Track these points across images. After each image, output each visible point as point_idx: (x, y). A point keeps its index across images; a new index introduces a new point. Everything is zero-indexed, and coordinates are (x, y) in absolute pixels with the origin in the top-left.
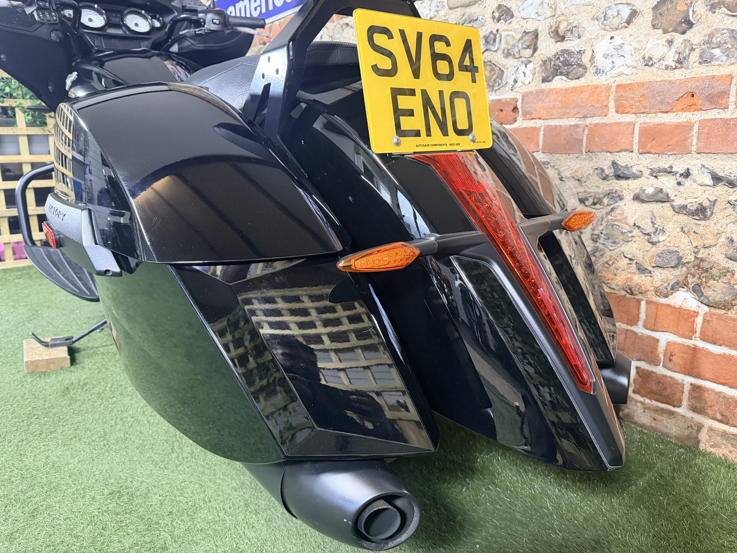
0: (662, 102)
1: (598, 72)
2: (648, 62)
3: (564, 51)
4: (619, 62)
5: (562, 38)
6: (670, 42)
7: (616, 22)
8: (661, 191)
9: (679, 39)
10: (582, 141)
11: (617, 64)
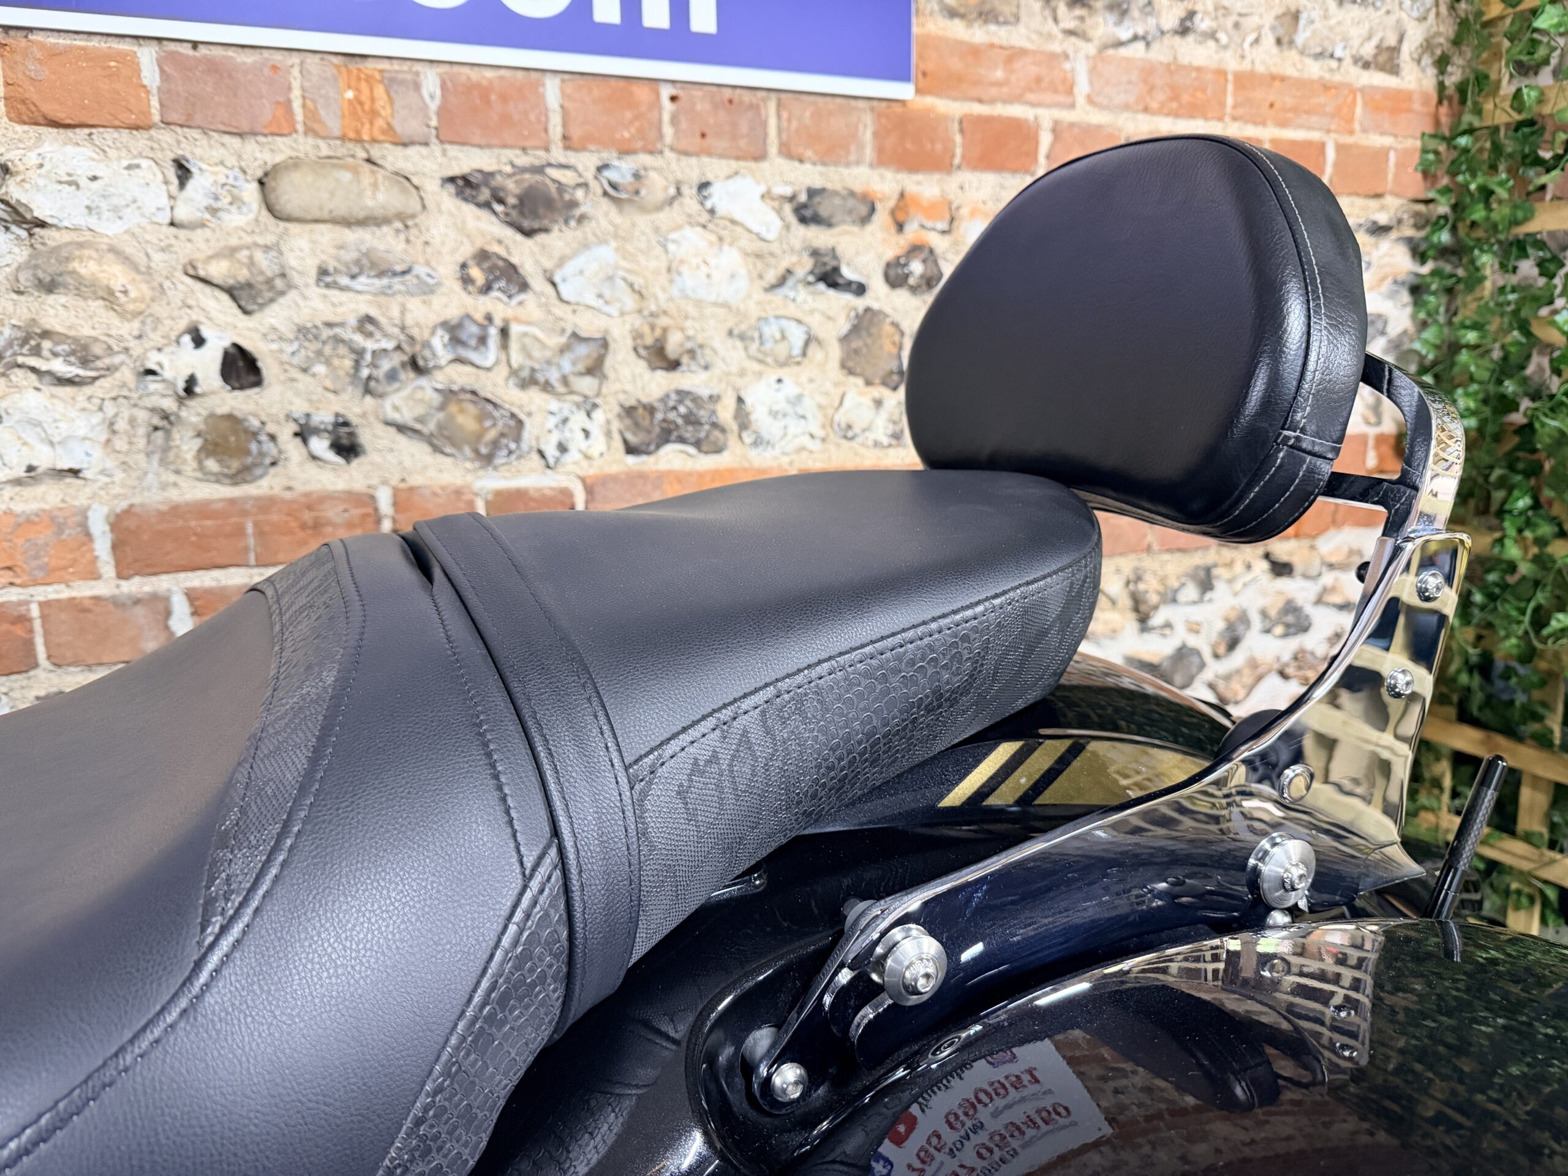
1: (758, 441)
2: (847, 432)
4: (793, 426)
5: (672, 365)
6: (878, 402)
7: (782, 350)
9: (891, 401)
11: (791, 430)
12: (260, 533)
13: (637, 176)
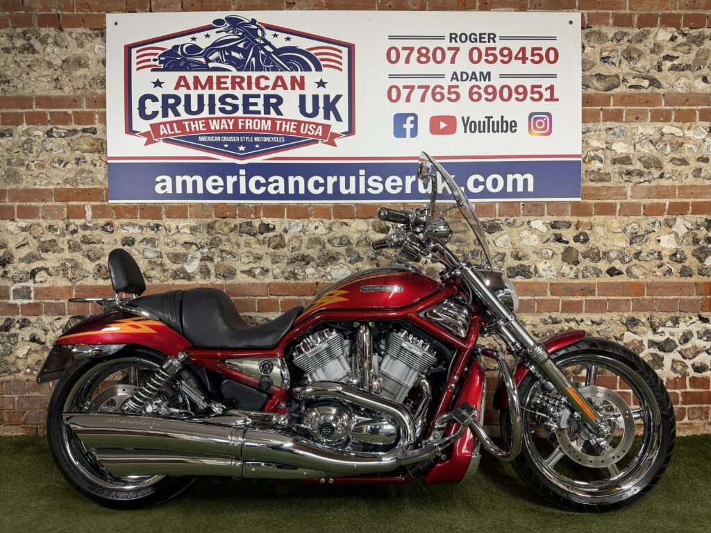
0: (571, 292)
1: (540, 276)
2: (563, 275)
3: (522, 265)
4: (549, 273)
5: (520, 259)
6: (571, 268)
7: (546, 256)
8: (571, 328)
9: (575, 268)
10: (534, 308)
11: (548, 274)
13: (514, 221)
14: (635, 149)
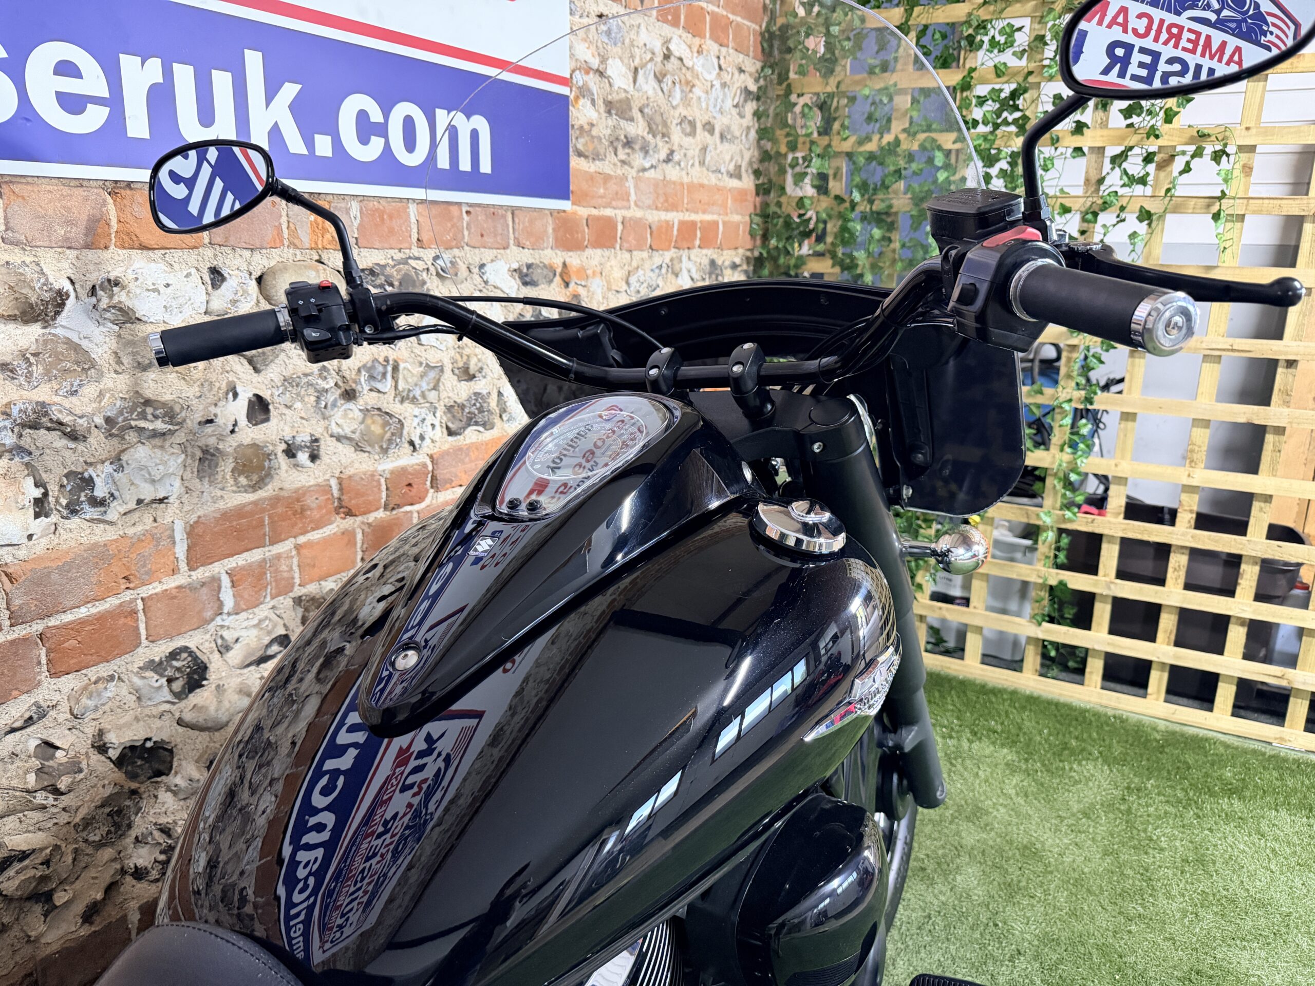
3: (476, 394)
5: (471, 378)
12: (272, 522)
13: (451, 262)
14: (635, 81)
